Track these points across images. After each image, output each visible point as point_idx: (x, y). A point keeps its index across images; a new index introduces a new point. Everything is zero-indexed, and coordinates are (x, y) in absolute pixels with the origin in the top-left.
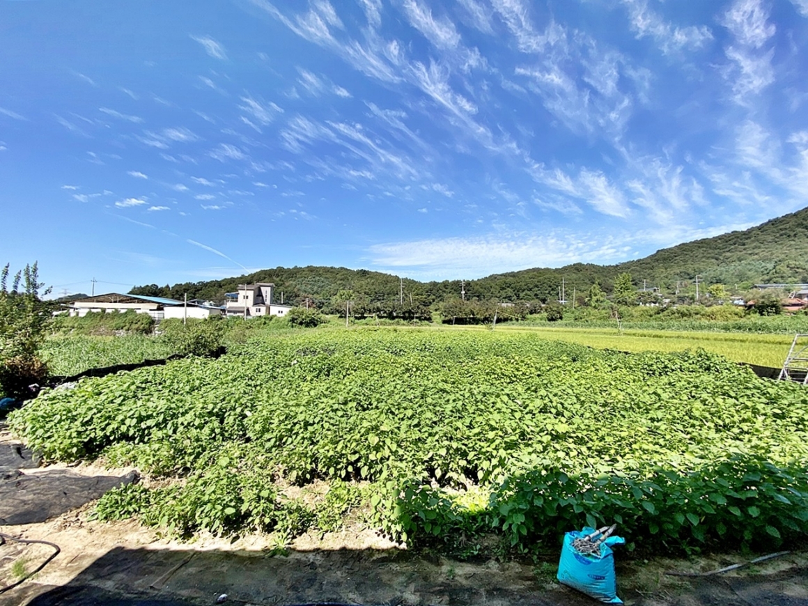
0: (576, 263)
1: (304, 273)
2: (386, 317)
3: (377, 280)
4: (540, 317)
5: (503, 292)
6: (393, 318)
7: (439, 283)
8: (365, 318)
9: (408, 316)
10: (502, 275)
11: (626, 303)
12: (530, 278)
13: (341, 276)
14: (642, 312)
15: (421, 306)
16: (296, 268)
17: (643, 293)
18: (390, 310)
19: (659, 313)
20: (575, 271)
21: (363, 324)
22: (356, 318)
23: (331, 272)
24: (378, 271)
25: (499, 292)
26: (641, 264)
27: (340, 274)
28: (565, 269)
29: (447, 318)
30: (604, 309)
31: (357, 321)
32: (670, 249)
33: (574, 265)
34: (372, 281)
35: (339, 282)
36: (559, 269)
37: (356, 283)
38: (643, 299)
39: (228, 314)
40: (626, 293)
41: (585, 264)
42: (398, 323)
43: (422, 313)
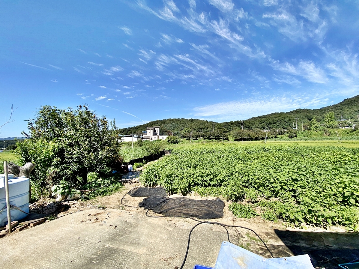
0: (297, 109)
1: (168, 122)
2: (207, 139)
3: (198, 123)
4: (284, 136)
5: (260, 125)
6: (210, 139)
7: (228, 123)
8: (198, 139)
9: (218, 138)
10: (258, 117)
11: (332, 127)
12: (274, 118)
13: (183, 122)
14: (342, 132)
15: (223, 133)
16: (164, 120)
17: (341, 122)
18: (209, 135)
19: (353, 132)
20: (297, 113)
21: (197, 142)
22: (194, 140)
23: (178, 121)
24: (198, 119)
25: (259, 125)
26: (335, 107)
27: (182, 121)
28: (292, 112)
29: (236, 139)
30: (320, 131)
31: (194, 141)
32: (351, 98)
33: (297, 110)
34: (196, 123)
35: (182, 125)
36: (288, 112)
37: (189, 125)
38: (342, 125)
39: (144, 139)
40: (331, 123)
41: (303, 109)
42: (213, 141)
43: (224, 136)
